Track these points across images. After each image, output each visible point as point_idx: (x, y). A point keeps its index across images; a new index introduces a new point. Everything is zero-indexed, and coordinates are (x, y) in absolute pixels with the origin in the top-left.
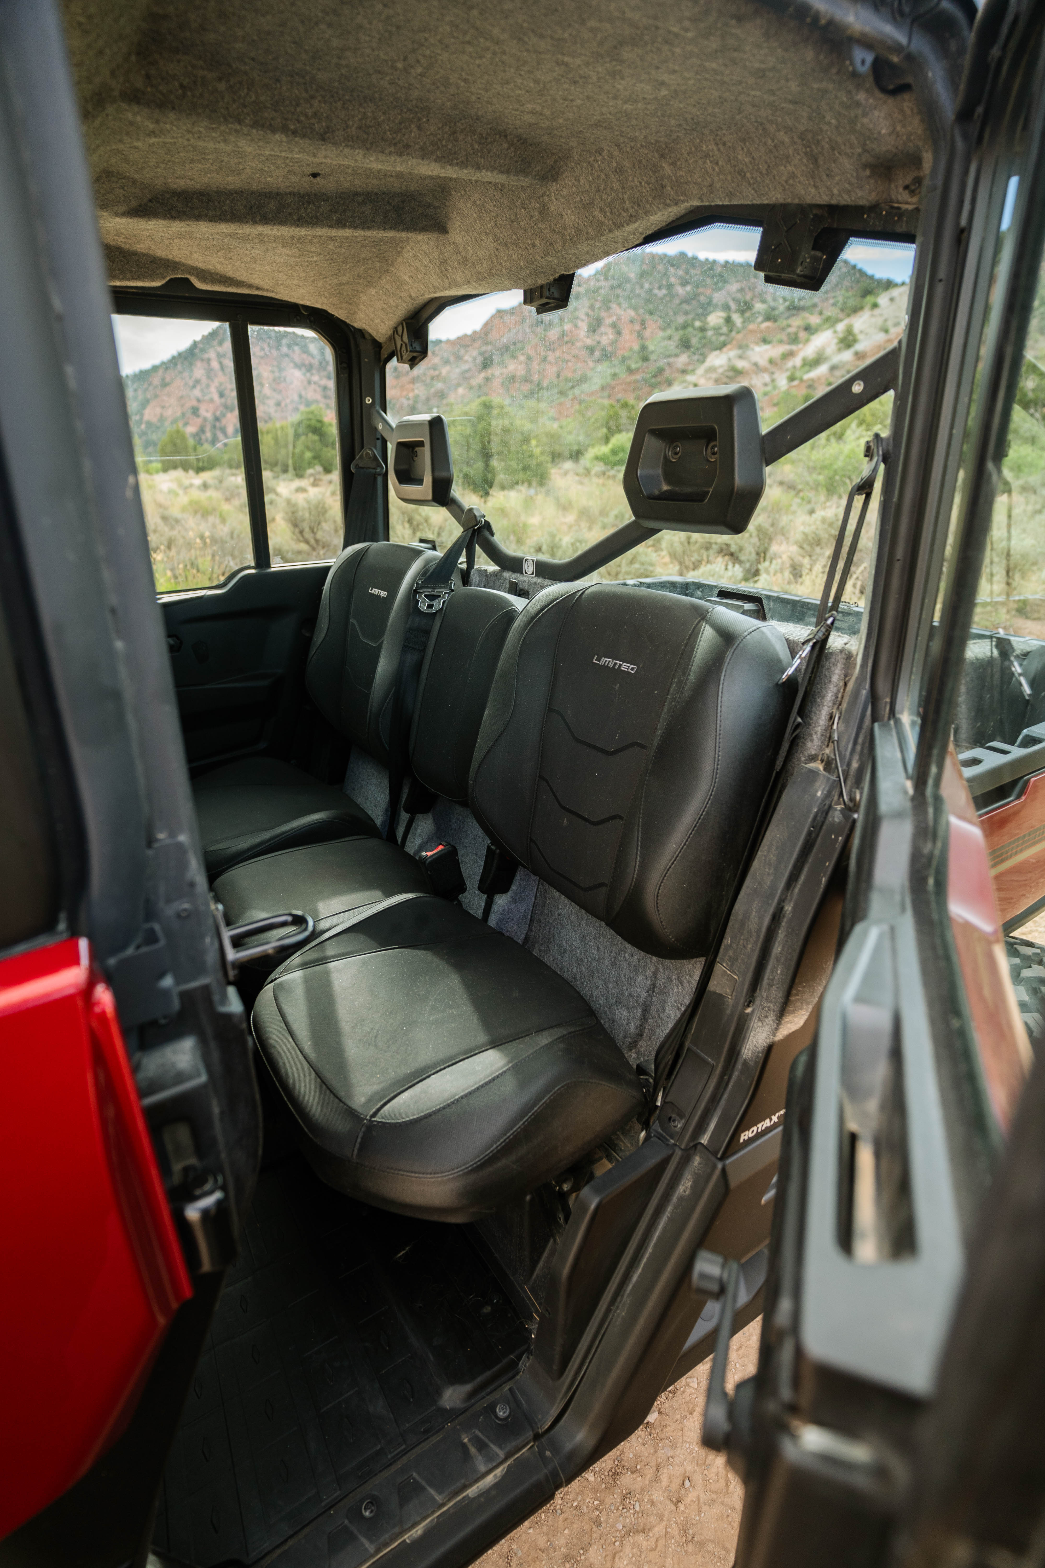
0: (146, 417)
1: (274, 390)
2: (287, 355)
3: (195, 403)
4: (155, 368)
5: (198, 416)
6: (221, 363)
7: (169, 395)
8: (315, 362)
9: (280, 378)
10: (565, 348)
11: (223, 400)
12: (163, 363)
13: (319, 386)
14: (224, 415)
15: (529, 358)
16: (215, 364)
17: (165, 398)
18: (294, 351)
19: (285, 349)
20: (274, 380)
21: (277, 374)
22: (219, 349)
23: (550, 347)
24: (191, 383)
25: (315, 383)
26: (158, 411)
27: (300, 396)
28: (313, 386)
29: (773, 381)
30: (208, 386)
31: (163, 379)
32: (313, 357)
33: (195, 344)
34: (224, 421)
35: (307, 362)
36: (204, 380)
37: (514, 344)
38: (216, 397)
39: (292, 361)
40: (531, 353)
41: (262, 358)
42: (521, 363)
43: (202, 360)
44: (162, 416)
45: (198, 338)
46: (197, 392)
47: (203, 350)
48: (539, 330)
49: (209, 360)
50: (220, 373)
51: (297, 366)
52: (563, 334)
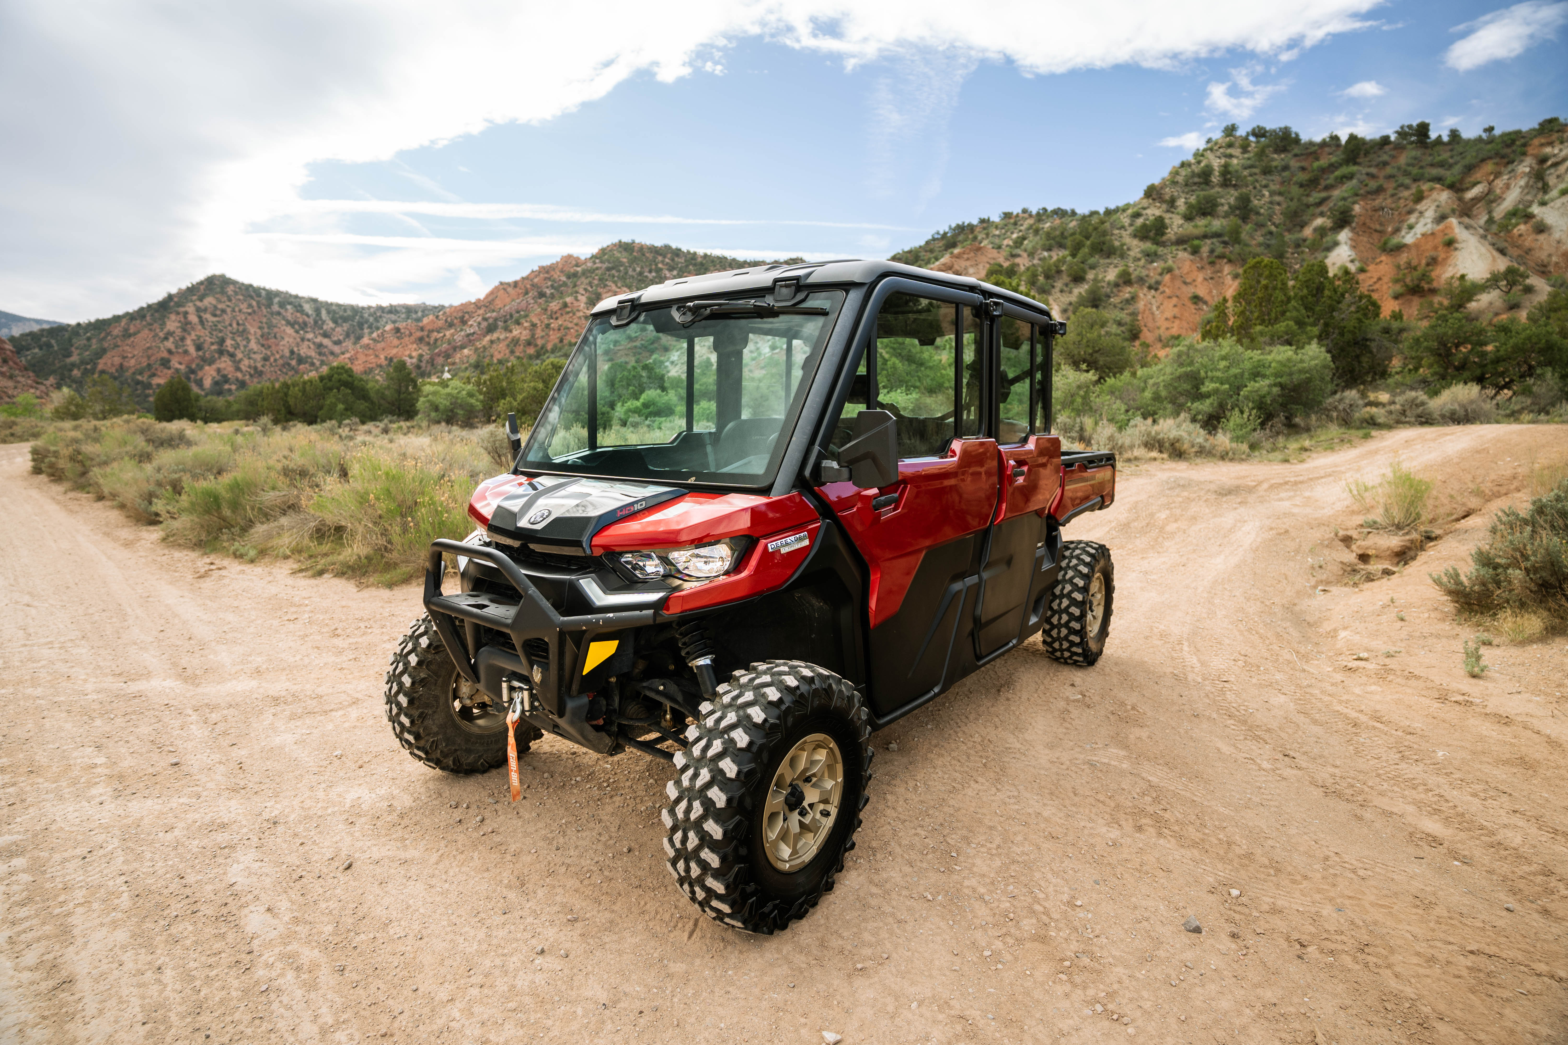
0: (100, 367)
1: (263, 346)
2: (279, 313)
3: (165, 355)
4: (117, 319)
5: (169, 368)
6: (200, 317)
7: (133, 346)
8: (311, 321)
9: (269, 333)
10: (567, 317)
11: (200, 353)
12: (127, 314)
13: (314, 343)
14: (201, 368)
15: (534, 325)
16: (193, 318)
17: (127, 348)
18: (286, 310)
19: (276, 308)
20: (262, 336)
21: (266, 330)
22: (199, 304)
23: (553, 316)
24: (161, 335)
25: (309, 340)
26: (117, 360)
27: (292, 352)
28: (306, 343)
29: (758, 349)
30: (183, 339)
31: (126, 330)
32: (308, 316)
33: (170, 297)
34: (200, 374)
35: (301, 320)
36: (179, 332)
37: (518, 312)
38: (192, 350)
39: (284, 318)
40: (535, 320)
41: (250, 314)
42: (525, 328)
43: (178, 313)
44: (121, 365)
45: (174, 291)
46: (169, 344)
47: (179, 305)
48: (541, 301)
49: (186, 313)
50: (200, 327)
51: (291, 324)
52: (565, 305)
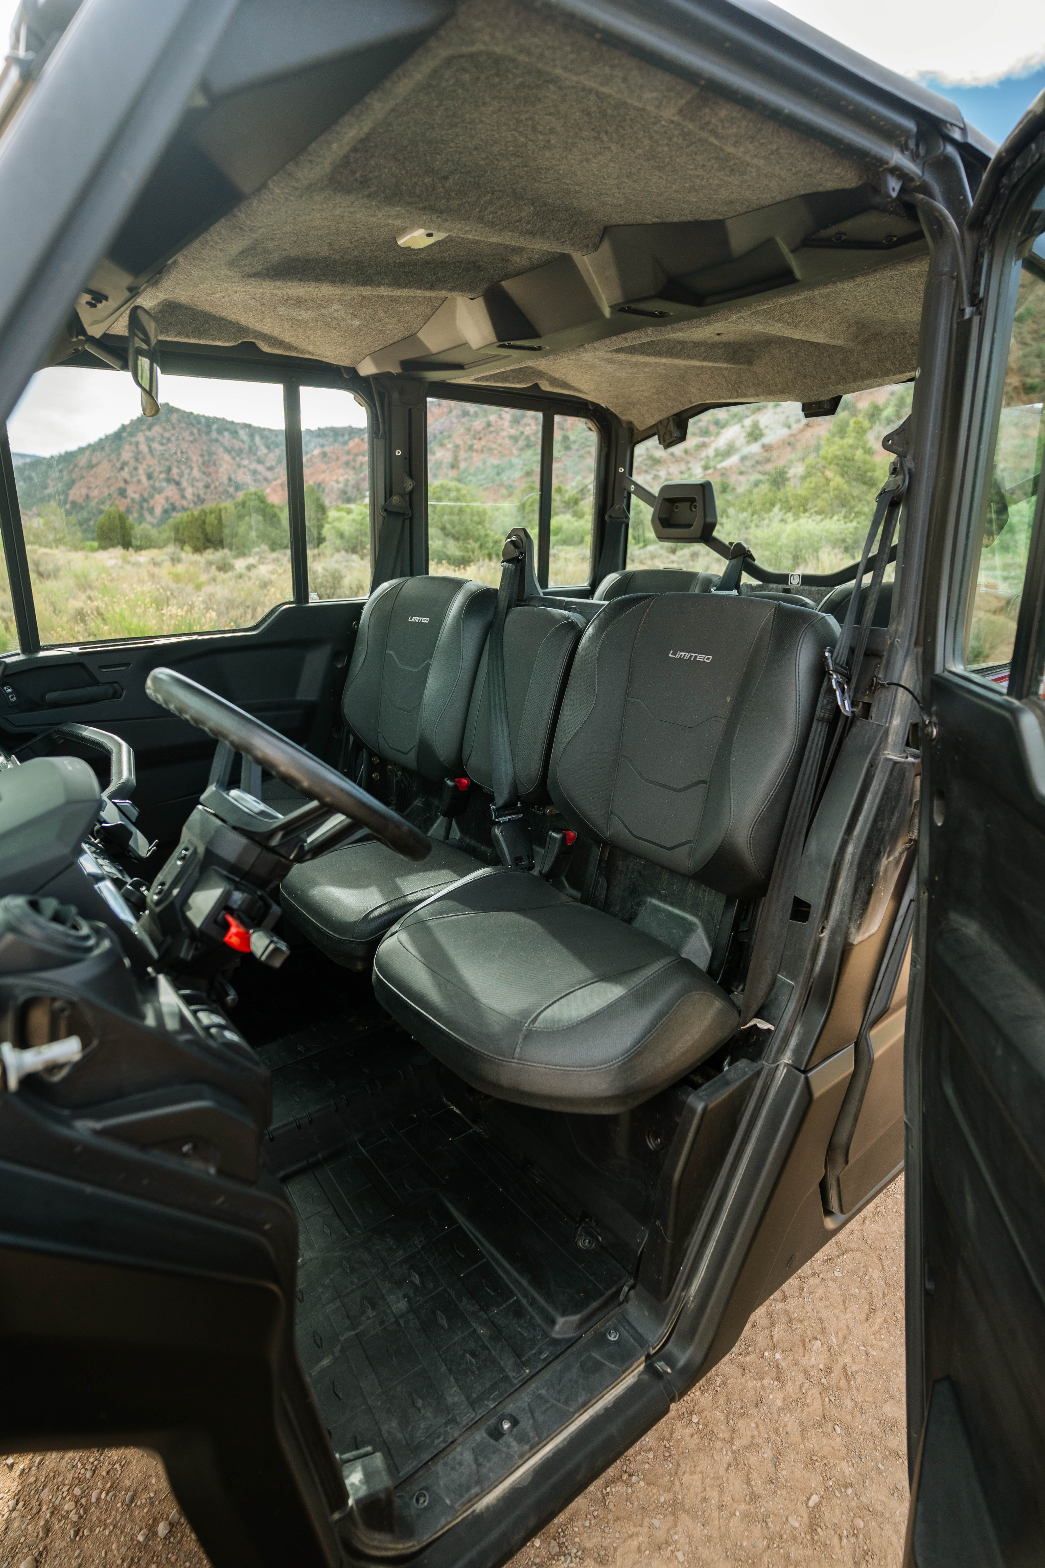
0: (71, 498)
1: (204, 473)
2: (217, 440)
3: (122, 484)
4: (81, 450)
5: (126, 497)
6: (150, 447)
7: (95, 477)
8: (246, 446)
9: (209, 461)
10: (491, 437)
11: (151, 482)
12: (89, 446)
13: (249, 470)
14: (151, 496)
15: (457, 447)
16: (143, 448)
17: (91, 479)
18: (224, 437)
19: (214, 435)
20: (203, 464)
21: (206, 458)
22: (148, 433)
23: (477, 436)
24: (118, 465)
25: (244, 467)
26: (84, 491)
27: (230, 479)
28: (242, 470)
29: (689, 469)
30: (136, 469)
31: (90, 461)
32: (243, 442)
33: (124, 428)
34: (152, 502)
35: (237, 447)
36: (132, 463)
37: (441, 433)
38: (144, 478)
39: (222, 445)
40: (459, 441)
41: (192, 442)
42: (448, 450)
43: (131, 444)
44: (87, 496)
45: (127, 422)
46: (125, 474)
47: (132, 435)
48: (465, 420)
49: (137, 444)
50: (149, 456)
51: (229, 451)
52: (489, 425)
